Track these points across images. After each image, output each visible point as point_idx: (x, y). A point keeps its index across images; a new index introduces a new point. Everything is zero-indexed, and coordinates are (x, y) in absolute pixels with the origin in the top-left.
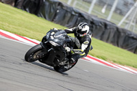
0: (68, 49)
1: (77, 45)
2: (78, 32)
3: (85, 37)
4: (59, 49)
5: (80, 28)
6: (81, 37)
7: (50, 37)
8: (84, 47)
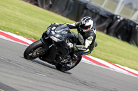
0: (70, 45)
1: (81, 41)
2: (81, 27)
3: (89, 32)
4: (61, 44)
5: (83, 22)
6: (84, 33)
7: (50, 32)
8: (88, 43)
